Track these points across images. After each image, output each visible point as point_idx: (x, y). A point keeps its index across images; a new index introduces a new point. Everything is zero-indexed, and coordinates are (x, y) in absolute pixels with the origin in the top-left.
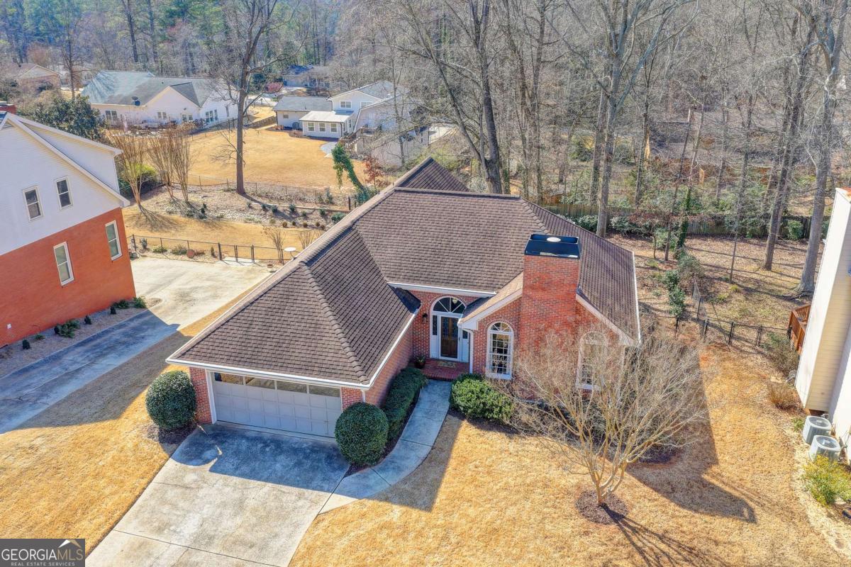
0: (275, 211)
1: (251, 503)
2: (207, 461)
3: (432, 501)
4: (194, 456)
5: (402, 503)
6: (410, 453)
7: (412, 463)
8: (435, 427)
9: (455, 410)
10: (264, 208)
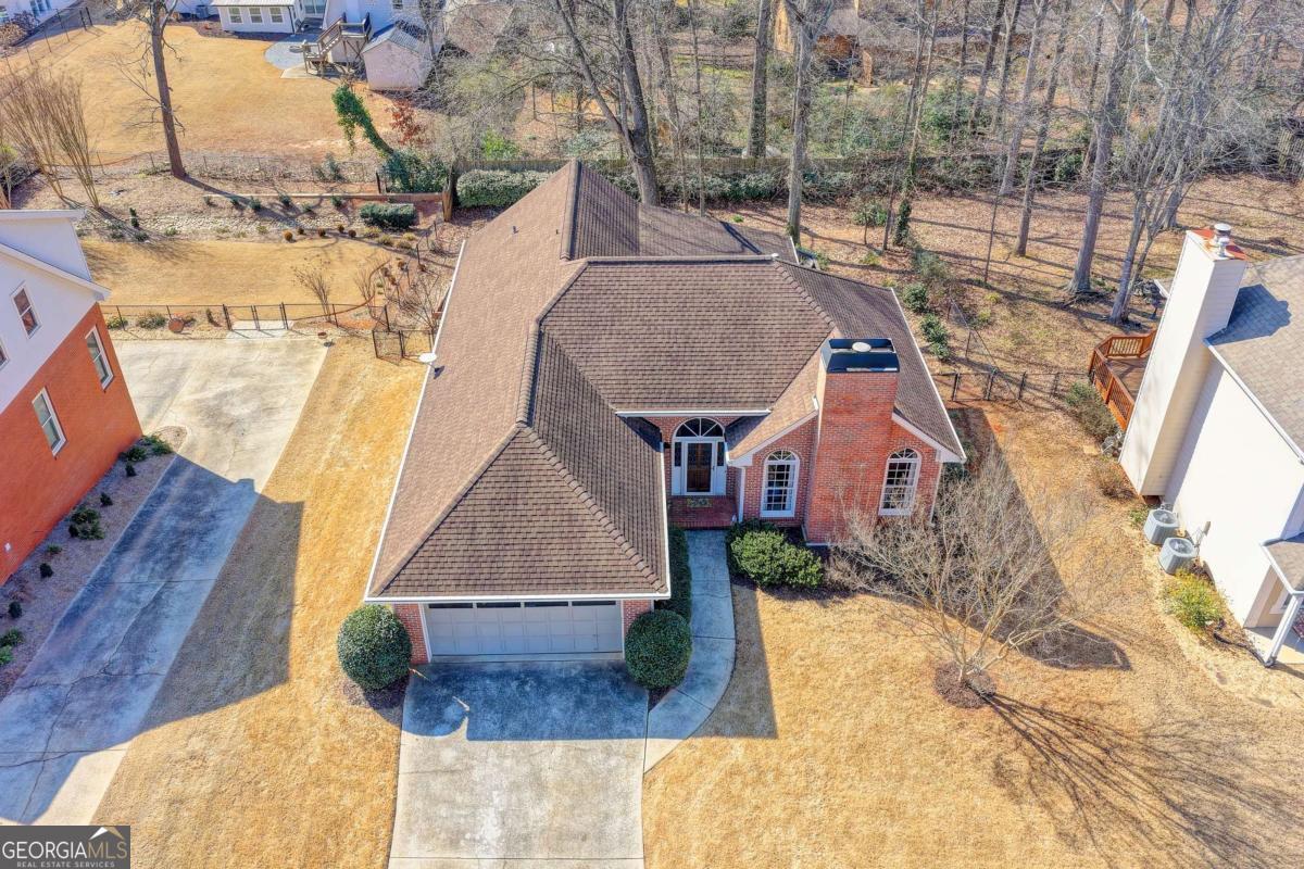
0: (258, 208)
1: (550, 776)
2: (456, 725)
3: (771, 720)
4: (432, 721)
5: (738, 734)
6: (713, 655)
7: (722, 670)
8: (726, 607)
9: (739, 577)
10: (237, 204)
